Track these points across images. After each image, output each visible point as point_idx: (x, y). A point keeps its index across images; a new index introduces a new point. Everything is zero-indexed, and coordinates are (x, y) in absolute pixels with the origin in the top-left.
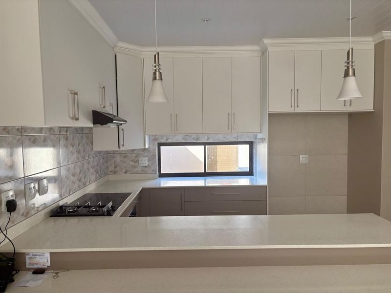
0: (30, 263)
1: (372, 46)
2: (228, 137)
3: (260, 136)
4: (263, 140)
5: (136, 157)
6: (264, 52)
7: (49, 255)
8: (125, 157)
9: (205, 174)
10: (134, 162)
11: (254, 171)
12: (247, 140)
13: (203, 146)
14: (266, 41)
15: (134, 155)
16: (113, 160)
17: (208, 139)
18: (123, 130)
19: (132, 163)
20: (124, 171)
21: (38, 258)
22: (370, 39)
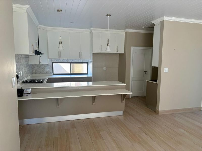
0: (25, 92)
1: (124, 33)
2: (79, 60)
3: (90, 60)
4: (91, 62)
5: (44, 67)
6: (91, 32)
7: (31, 89)
8: (40, 67)
9: (71, 74)
10: (43, 69)
11: (88, 73)
12: (86, 62)
13: (70, 64)
14: (92, 29)
15: (43, 66)
16: (35, 69)
17: (72, 61)
18: (41, 57)
19: (42, 70)
20: (39, 72)
21: (28, 90)
22: (123, 31)
